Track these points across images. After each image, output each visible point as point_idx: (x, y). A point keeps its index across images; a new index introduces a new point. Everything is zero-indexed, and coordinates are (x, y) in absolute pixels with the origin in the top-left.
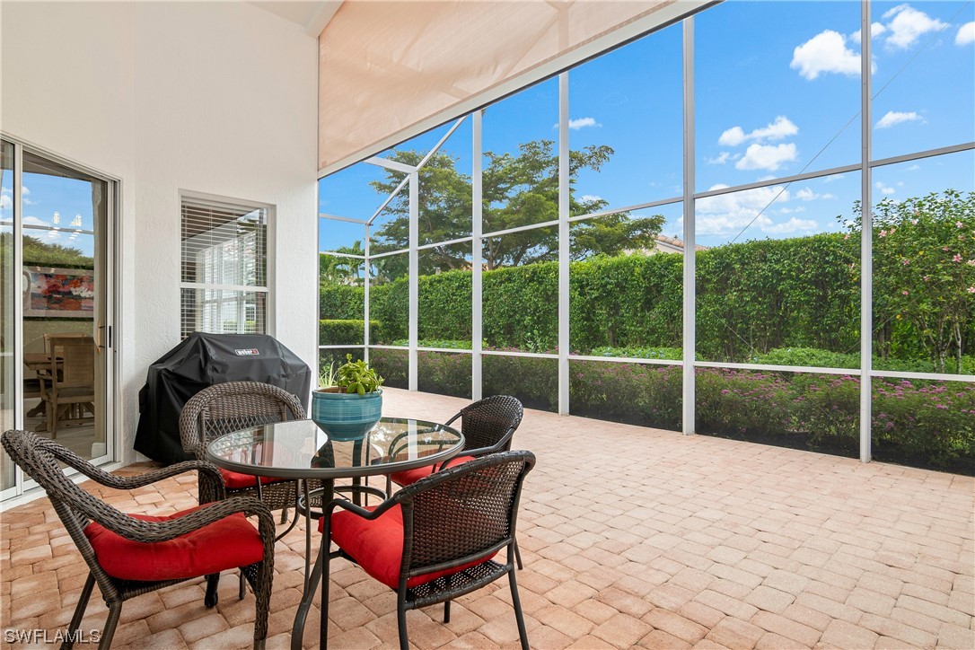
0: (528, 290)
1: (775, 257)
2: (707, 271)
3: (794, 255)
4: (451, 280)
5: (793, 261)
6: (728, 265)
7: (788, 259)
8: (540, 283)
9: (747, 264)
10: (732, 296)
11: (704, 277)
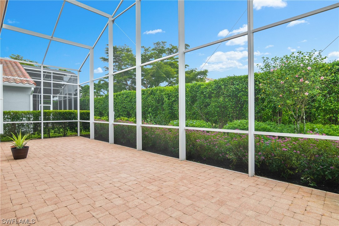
0: (150, 98)
1: (237, 83)
2: (212, 89)
3: (244, 82)
4: (124, 94)
5: (244, 84)
6: (220, 86)
7: (242, 84)
8: (155, 95)
9: (227, 86)
10: (221, 99)
11: (211, 91)
